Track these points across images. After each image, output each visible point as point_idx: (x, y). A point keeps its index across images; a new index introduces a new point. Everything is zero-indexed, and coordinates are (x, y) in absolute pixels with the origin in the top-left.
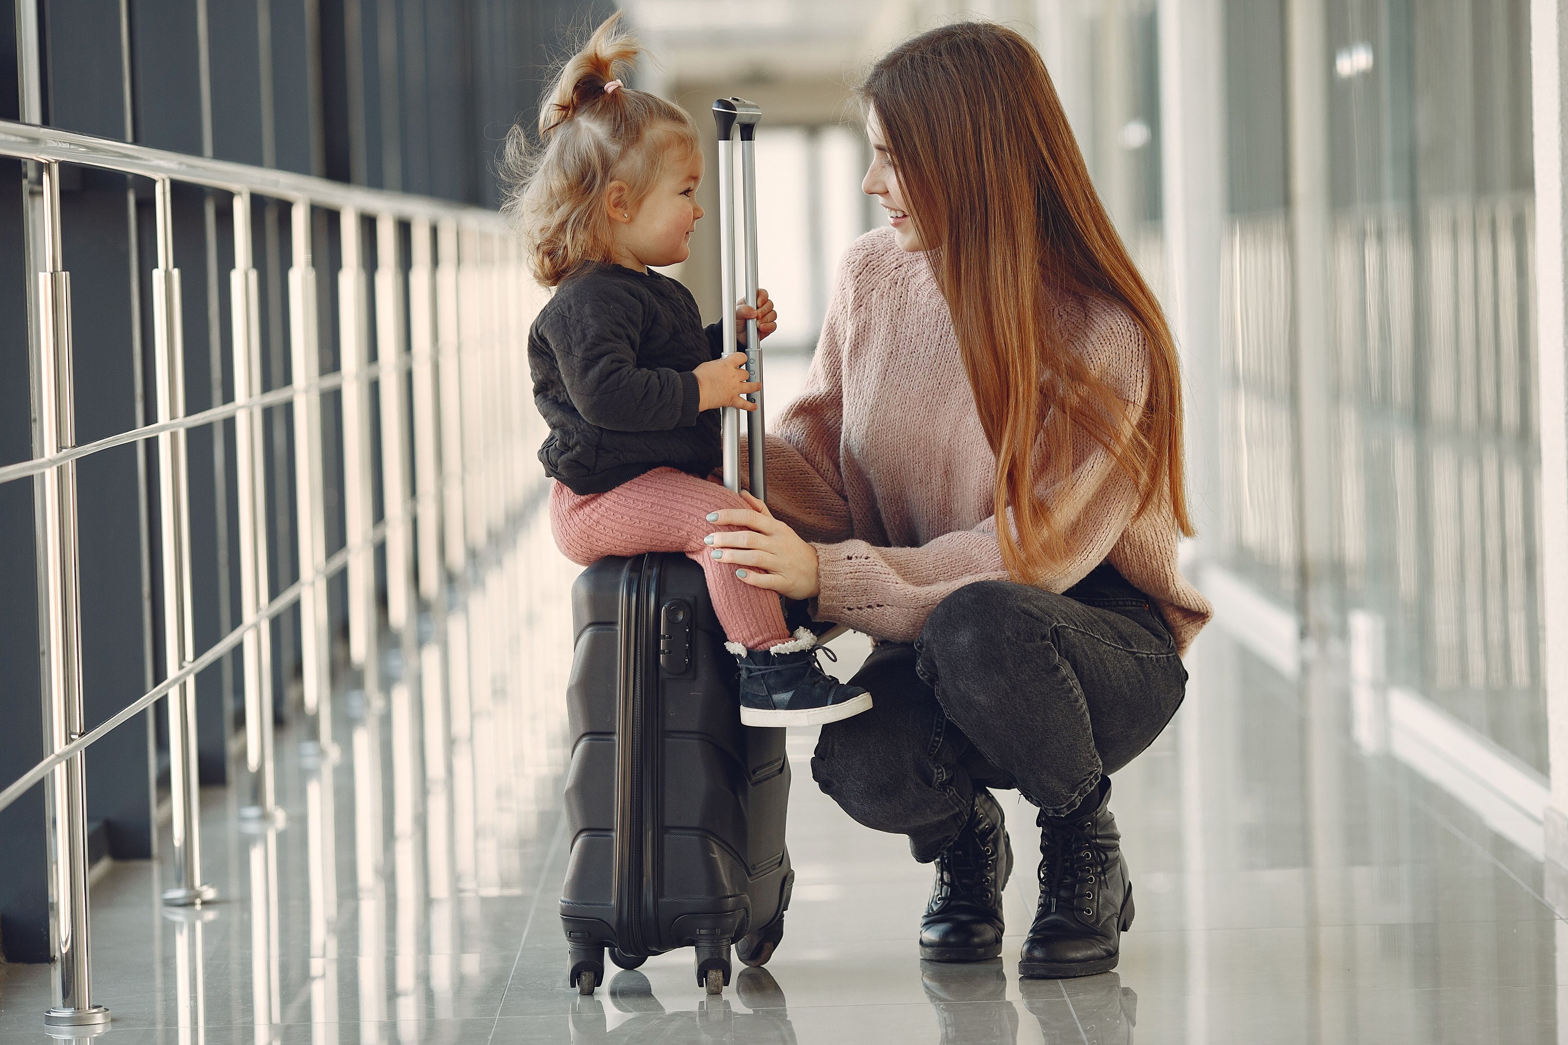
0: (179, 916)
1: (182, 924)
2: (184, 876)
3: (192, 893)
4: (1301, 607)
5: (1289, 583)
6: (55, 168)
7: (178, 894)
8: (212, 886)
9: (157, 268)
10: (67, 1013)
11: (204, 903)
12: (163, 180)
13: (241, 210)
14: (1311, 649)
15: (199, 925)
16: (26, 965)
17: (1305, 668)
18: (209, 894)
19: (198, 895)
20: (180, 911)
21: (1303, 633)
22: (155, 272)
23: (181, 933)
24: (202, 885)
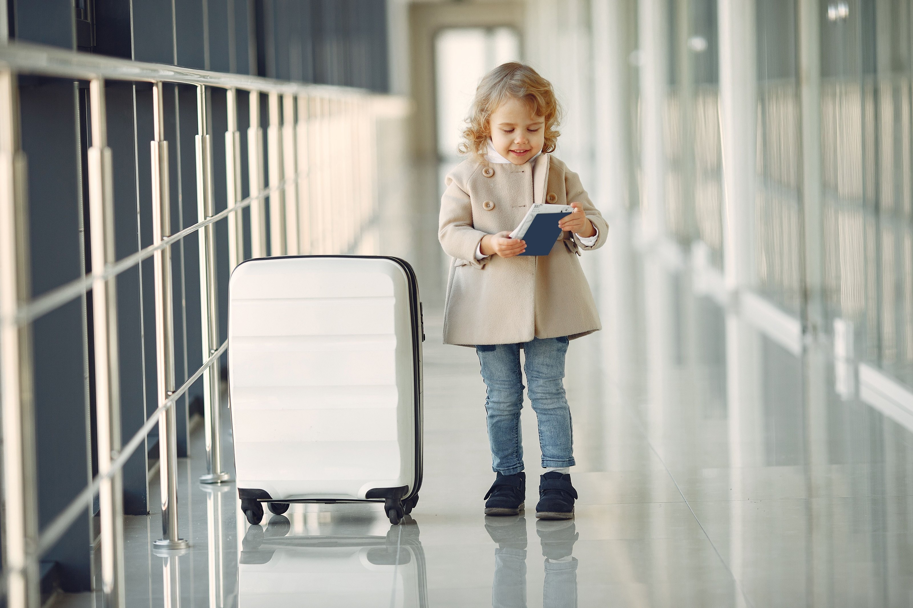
0: (209, 489)
1: (210, 493)
2: (211, 468)
3: (216, 476)
4: (803, 317)
5: (797, 303)
6: (160, 85)
7: (209, 477)
8: (227, 473)
9: (198, 134)
10: (165, 543)
11: (222, 482)
12: (201, 85)
13: (231, 98)
14: (809, 339)
15: (219, 494)
16: (134, 516)
17: (805, 350)
18: (226, 477)
19: (219, 477)
20: (210, 486)
21: (804, 330)
22: (197, 136)
23: (210, 499)
24: (221, 472)
